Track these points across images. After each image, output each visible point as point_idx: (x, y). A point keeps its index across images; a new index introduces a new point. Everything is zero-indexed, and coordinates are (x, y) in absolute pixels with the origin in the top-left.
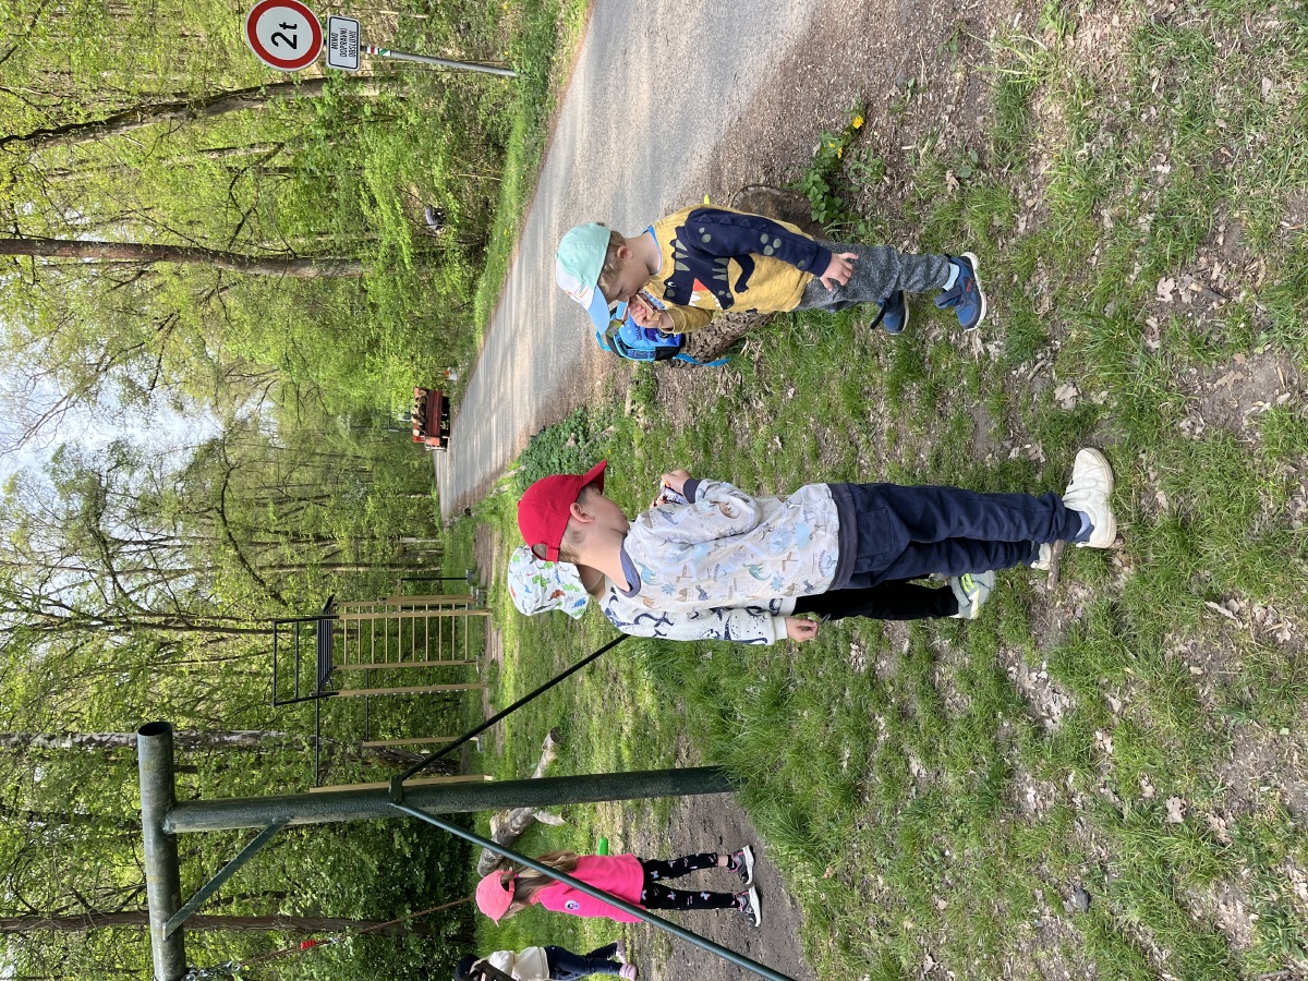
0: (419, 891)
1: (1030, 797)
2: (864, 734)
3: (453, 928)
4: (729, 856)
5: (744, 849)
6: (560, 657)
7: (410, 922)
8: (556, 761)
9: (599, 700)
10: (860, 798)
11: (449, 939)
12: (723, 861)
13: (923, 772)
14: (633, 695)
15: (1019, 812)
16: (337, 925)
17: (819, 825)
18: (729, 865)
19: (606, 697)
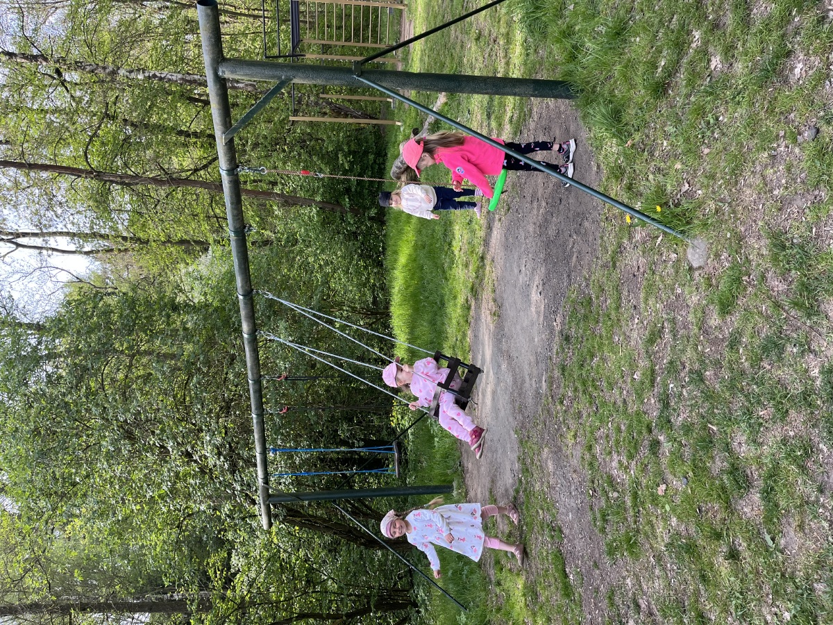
0: (353, 190)
1: (797, 71)
2: (680, 46)
3: (373, 212)
4: (560, 145)
5: (570, 141)
6: (456, 31)
7: (348, 205)
8: (446, 103)
9: (481, 59)
10: (665, 91)
11: (371, 219)
12: (556, 147)
13: (720, 66)
14: (506, 51)
15: (786, 81)
16: (308, 202)
17: (630, 114)
18: (559, 150)
19: (486, 56)
